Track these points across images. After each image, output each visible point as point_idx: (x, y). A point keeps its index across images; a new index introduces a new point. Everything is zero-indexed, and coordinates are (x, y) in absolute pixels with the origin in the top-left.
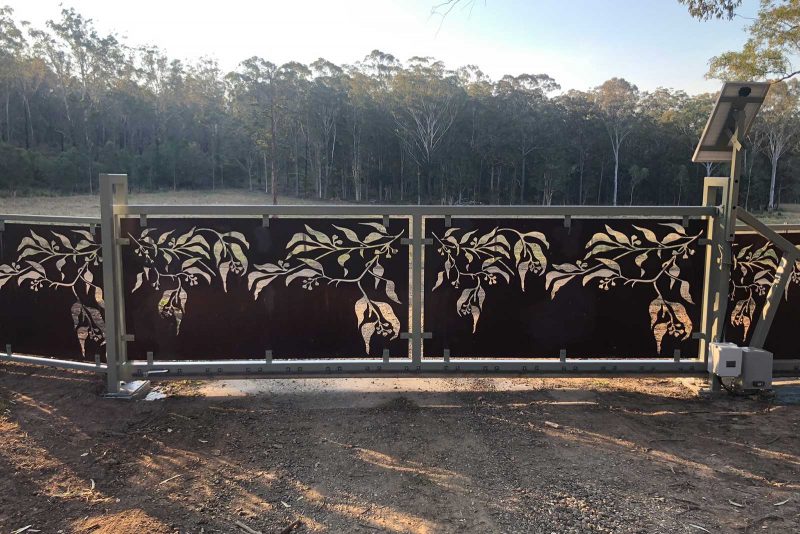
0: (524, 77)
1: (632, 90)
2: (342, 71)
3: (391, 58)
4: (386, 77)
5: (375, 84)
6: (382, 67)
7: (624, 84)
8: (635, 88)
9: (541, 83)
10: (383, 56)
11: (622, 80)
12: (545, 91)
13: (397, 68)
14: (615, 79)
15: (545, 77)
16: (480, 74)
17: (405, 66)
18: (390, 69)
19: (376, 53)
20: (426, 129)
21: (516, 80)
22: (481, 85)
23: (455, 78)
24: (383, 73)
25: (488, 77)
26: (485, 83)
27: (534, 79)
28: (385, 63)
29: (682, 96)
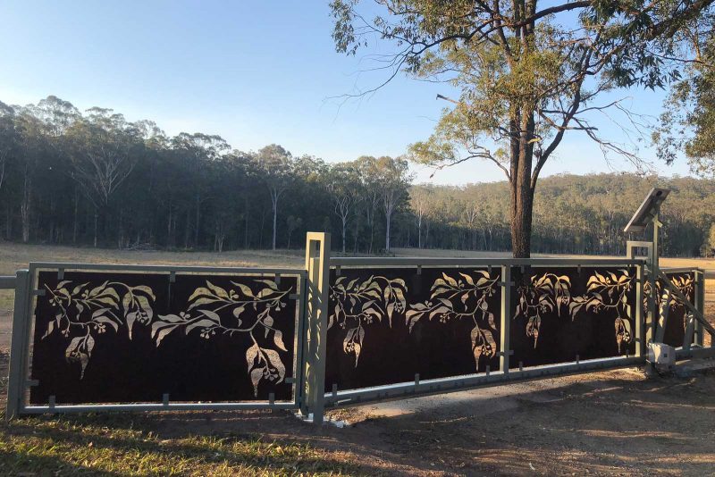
0: (198, 136)
1: (286, 155)
2: (13, 112)
3: (68, 105)
4: (62, 122)
5: (49, 127)
6: (58, 113)
7: (281, 150)
8: (289, 153)
9: (215, 142)
10: (60, 102)
11: (279, 147)
12: (217, 149)
13: (74, 116)
14: (274, 145)
15: (218, 138)
16: (156, 130)
17: (85, 115)
18: (66, 115)
19: (53, 99)
20: (104, 174)
21: (192, 138)
22: (158, 139)
23: (136, 131)
24: (58, 117)
25: (163, 132)
26: (161, 137)
27: (207, 138)
28: (62, 109)
29: (321, 162)
